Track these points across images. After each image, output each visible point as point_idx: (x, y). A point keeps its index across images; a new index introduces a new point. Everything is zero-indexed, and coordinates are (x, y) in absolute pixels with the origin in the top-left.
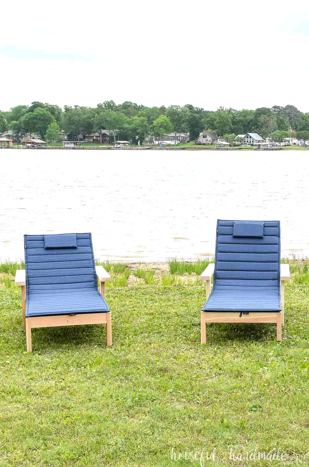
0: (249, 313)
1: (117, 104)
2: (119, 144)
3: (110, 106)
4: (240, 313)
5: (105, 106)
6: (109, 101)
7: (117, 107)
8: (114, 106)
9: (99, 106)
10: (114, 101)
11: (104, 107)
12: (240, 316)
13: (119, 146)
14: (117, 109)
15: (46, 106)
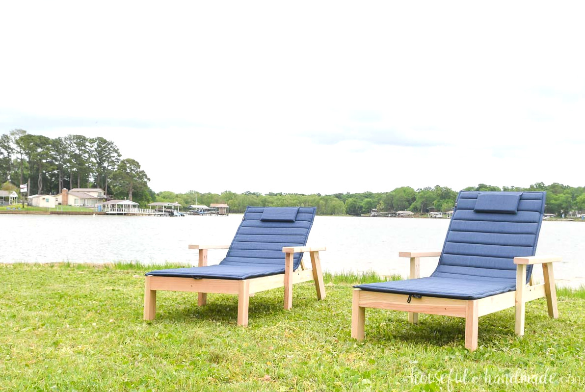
0: (423, 297)
1: (546, 185)
2: (546, 216)
3: (540, 186)
4: (408, 296)
5: (537, 187)
6: (540, 182)
7: (546, 187)
8: (543, 186)
9: (532, 187)
10: (544, 183)
11: (535, 187)
12: (409, 301)
13: (546, 218)
14: (546, 188)
15: (489, 187)
